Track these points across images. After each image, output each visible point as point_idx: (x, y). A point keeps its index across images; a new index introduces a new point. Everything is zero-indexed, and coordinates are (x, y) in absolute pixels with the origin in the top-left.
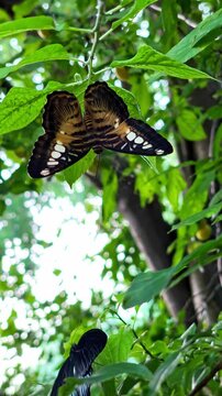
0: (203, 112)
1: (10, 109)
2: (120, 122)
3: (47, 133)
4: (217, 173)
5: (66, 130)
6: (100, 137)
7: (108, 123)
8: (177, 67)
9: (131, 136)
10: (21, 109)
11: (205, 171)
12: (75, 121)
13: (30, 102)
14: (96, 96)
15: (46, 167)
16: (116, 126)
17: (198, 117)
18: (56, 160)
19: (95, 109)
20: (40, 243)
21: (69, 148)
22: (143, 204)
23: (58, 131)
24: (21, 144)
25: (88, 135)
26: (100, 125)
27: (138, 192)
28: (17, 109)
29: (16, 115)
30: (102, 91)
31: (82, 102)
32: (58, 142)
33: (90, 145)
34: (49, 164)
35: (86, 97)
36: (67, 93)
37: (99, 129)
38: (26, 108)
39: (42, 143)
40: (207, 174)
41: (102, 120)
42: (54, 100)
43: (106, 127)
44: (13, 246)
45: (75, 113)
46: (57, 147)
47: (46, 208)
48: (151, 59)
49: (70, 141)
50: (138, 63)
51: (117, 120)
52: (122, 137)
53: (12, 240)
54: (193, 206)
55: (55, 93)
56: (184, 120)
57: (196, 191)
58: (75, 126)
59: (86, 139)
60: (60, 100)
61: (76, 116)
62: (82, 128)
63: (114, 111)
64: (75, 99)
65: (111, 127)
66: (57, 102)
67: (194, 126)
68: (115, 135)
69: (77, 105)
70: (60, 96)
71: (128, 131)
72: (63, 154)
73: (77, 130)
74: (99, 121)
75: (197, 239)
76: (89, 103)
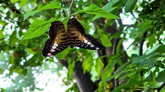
0: (112, 35)
1: (34, 28)
2: (82, 35)
3: (51, 38)
4: (118, 60)
5: (59, 37)
6: (73, 41)
7: (76, 36)
8: (105, 13)
9: (86, 41)
10: (39, 28)
11: (113, 59)
12: (63, 34)
13: (43, 26)
14: (72, 24)
15: (50, 52)
16: (80, 37)
17: (109, 37)
18: (54, 49)
19: (71, 29)
20: (38, 89)
21: (60, 45)
22: (84, 73)
23: (55, 37)
24: (34, 46)
25: (68, 40)
26: (73, 36)
27: (83, 67)
28: (37, 29)
29: (37, 31)
30: (74, 22)
31: (66, 26)
32: (55, 42)
33: (69, 44)
34: (51, 51)
35: (68, 24)
36: (60, 22)
37: (72, 38)
38: (41, 28)
39: (49, 42)
40: (113, 61)
41: (74, 34)
42: (54, 25)
43: (76, 37)
44: (26, 90)
45: (63, 30)
46: (54, 44)
47: (41, 74)
48: (95, 10)
49: (60, 42)
50: (89, 12)
51: (80, 35)
52: (82, 41)
53: (25, 87)
54: (107, 74)
55: (55, 22)
56: (103, 38)
57: (109, 67)
58: (63, 36)
59: (67, 42)
60: (57, 25)
61: (63, 32)
62: (66, 37)
63: (79, 31)
64: (63, 25)
65: (78, 37)
66: (55, 26)
67: (108, 41)
68: (79, 41)
69: (64, 27)
70: (57, 23)
71: (84, 39)
72: (57, 47)
73: (63, 37)
74: (72, 34)
75: (107, 89)
76: (69, 27)
